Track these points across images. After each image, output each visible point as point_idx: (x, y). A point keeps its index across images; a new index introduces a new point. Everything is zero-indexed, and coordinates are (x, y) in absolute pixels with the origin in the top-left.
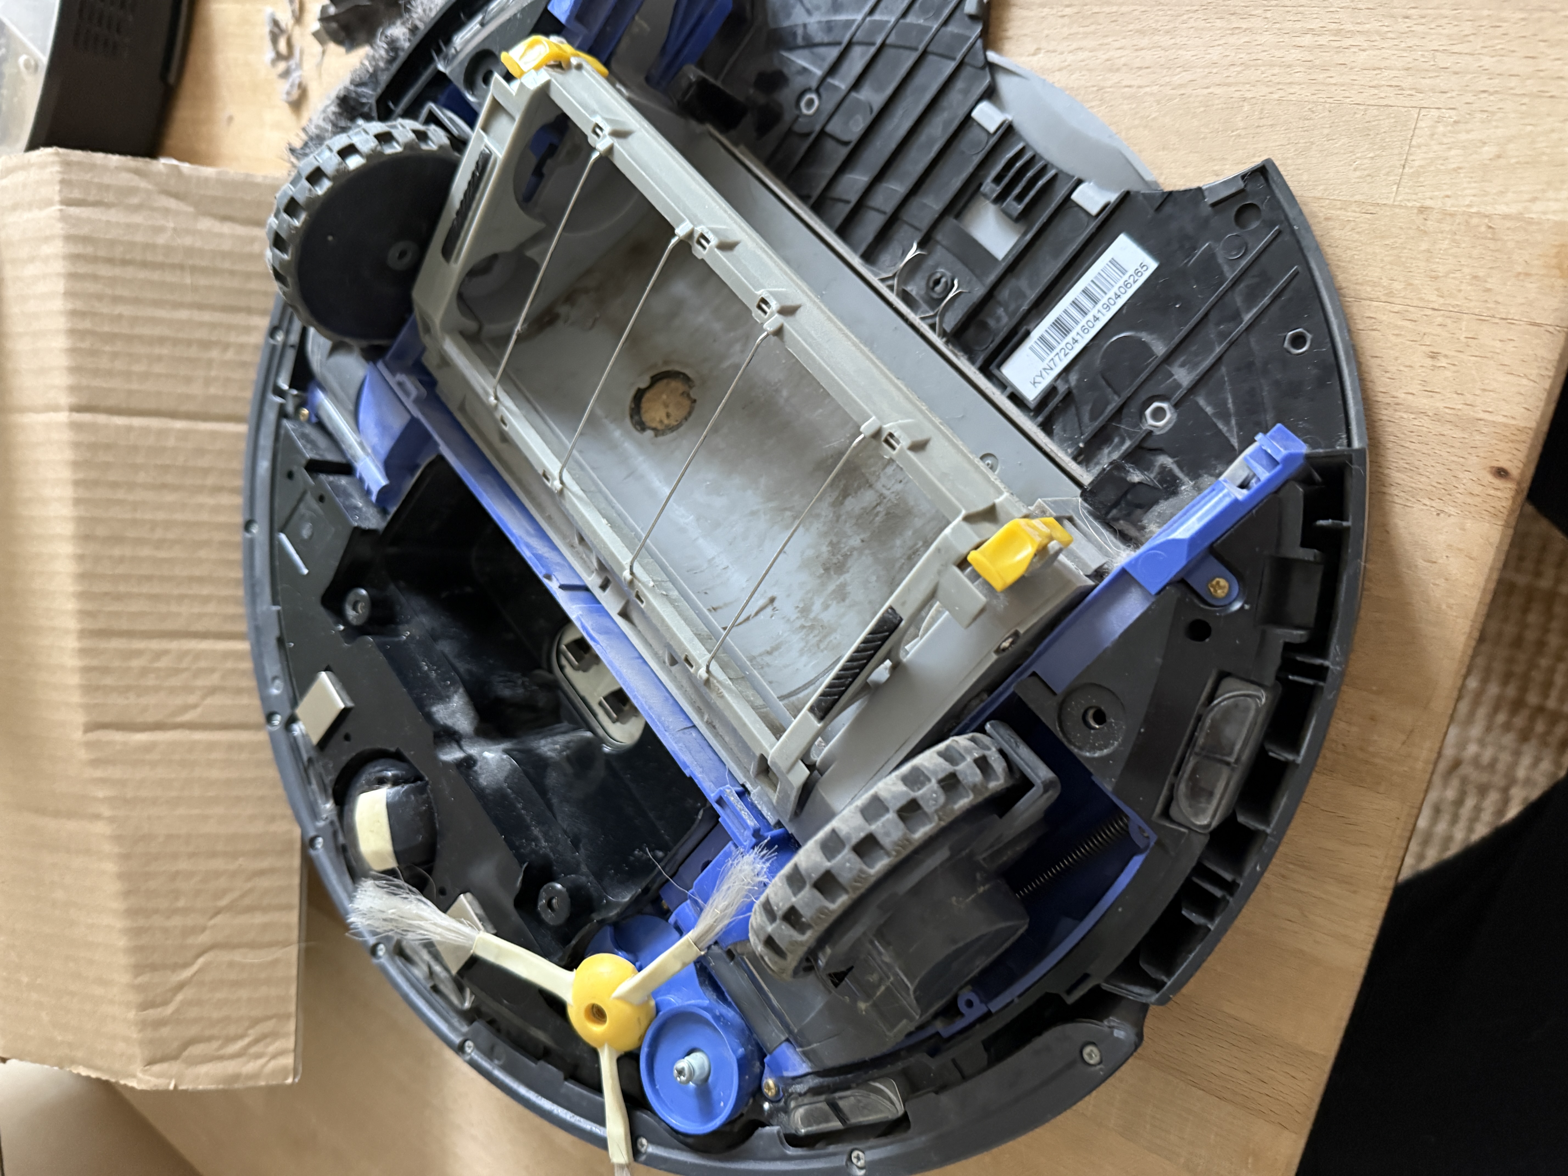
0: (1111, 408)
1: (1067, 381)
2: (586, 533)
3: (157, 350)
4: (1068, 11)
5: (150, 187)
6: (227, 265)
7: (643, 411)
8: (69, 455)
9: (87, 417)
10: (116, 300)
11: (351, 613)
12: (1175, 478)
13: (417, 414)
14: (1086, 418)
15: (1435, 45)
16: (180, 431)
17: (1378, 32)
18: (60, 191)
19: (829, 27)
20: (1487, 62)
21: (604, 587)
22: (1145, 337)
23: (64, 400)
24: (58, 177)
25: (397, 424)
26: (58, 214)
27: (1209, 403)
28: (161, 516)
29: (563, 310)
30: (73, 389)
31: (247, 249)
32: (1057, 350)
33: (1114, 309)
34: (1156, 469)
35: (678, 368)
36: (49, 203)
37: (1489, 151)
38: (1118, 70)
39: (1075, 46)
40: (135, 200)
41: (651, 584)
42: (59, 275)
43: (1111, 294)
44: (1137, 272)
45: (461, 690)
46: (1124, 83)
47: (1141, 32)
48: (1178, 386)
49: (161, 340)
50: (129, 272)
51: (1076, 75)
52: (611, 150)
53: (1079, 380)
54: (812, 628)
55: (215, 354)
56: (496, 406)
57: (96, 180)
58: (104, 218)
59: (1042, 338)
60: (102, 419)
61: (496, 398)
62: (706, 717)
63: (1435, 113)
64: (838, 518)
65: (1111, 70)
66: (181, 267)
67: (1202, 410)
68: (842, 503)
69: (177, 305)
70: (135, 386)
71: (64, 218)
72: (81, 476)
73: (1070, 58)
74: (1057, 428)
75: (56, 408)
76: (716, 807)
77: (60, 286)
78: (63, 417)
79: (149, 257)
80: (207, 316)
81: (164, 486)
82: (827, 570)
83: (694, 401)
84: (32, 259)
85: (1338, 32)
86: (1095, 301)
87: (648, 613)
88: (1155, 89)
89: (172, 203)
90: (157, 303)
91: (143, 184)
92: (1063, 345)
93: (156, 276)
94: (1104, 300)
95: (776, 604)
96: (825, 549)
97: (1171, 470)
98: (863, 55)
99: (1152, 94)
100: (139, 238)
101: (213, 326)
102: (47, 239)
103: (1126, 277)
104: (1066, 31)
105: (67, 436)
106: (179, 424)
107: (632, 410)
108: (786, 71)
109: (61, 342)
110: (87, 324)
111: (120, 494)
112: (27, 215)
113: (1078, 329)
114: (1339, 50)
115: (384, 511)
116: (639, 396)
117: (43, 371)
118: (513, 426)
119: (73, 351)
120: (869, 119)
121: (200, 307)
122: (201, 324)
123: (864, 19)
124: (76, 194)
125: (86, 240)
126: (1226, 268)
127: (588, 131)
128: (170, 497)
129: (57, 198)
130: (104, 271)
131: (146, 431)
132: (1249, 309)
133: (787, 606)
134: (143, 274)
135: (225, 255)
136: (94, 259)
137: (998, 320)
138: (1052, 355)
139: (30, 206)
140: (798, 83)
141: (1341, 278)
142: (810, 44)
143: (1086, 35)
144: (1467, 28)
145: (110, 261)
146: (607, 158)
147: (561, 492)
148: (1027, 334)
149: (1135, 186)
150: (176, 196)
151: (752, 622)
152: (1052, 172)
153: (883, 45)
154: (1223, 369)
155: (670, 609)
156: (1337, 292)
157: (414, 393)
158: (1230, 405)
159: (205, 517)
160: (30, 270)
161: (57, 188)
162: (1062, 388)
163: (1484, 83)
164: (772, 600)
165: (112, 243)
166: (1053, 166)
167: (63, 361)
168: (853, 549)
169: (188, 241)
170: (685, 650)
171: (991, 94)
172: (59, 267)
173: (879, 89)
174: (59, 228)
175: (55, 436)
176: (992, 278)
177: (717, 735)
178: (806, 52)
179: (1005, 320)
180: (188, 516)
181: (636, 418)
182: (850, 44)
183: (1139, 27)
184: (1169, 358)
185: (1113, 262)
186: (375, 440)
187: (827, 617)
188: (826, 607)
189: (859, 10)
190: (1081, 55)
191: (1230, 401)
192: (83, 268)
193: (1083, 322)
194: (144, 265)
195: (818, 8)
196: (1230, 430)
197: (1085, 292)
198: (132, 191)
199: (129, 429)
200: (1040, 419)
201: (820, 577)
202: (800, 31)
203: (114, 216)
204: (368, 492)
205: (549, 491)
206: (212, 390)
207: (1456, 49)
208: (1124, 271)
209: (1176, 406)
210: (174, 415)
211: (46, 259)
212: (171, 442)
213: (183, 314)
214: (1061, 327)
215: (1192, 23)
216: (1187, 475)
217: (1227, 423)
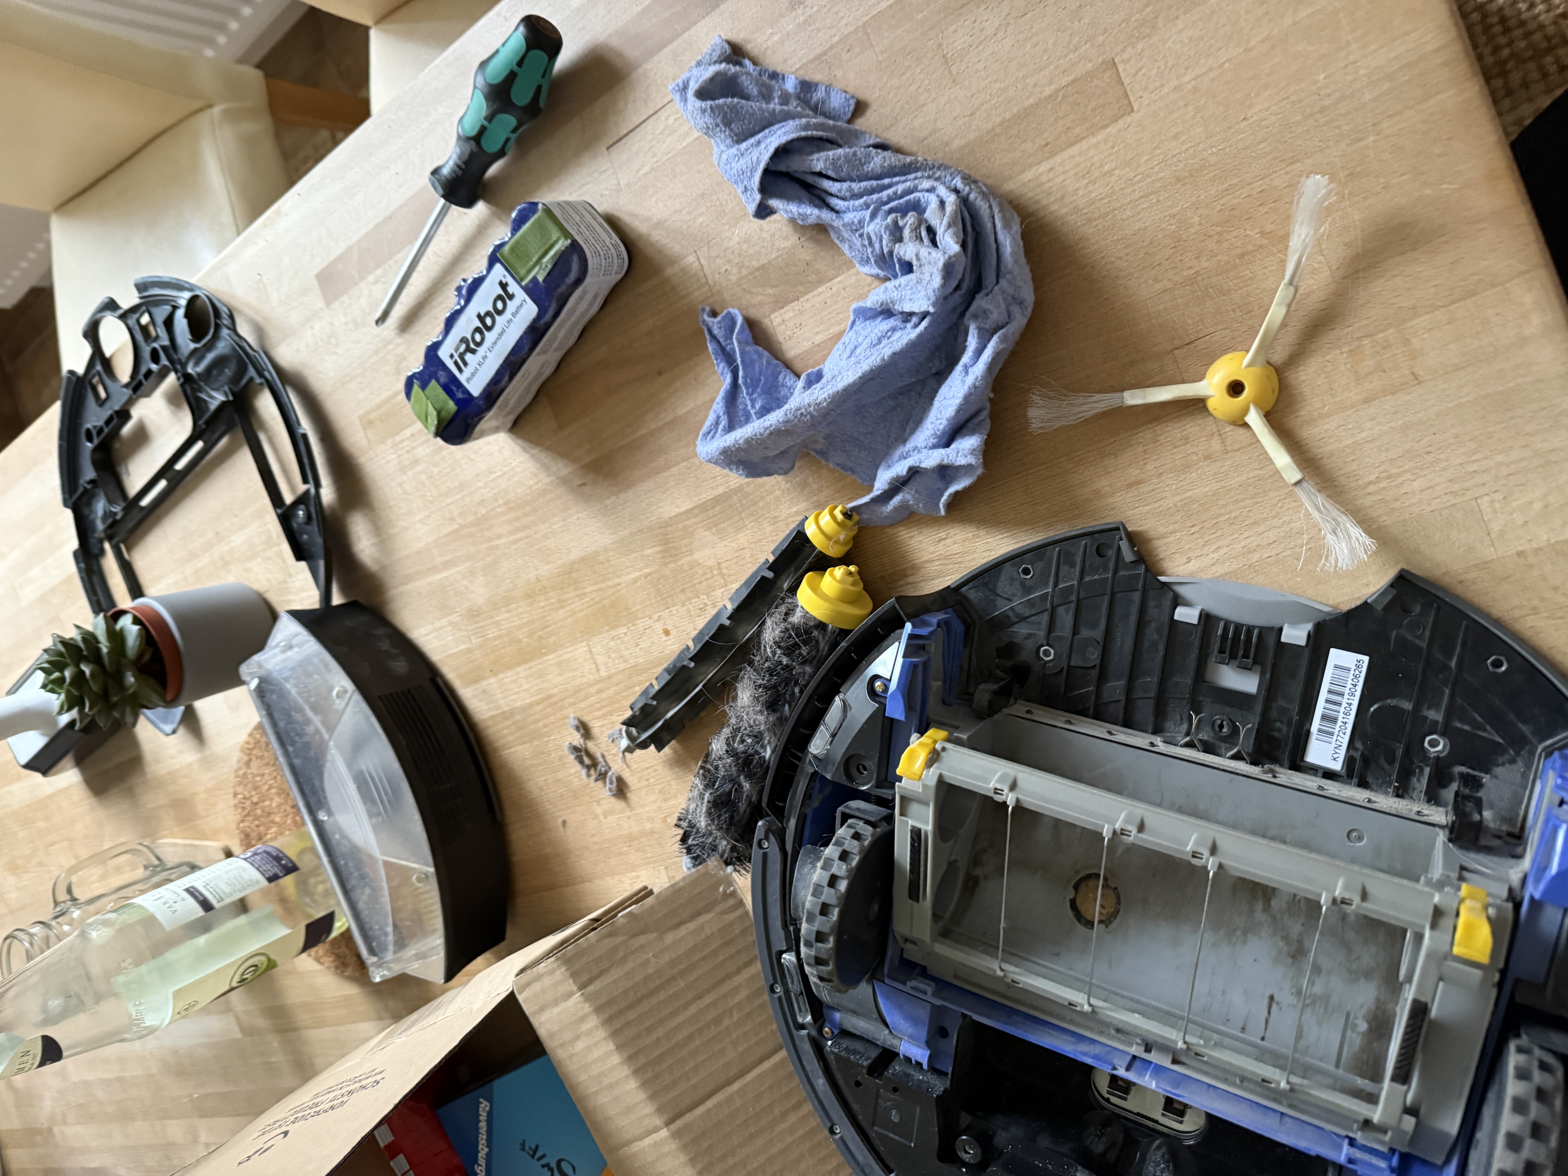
0: (1399, 753)
1: (1356, 749)
2: (1120, 1025)
3: (693, 1046)
4: (1194, 529)
5: (623, 938)
6: (698, 956)
7: (1083, 913)
8: (683, 1158)
9: (679, 1123)
10: (649, 1030)
11: (966, 1157)
12: (1474, 777)
13: (938, 1002)
14: (1386, 766)
15: (1459, 461)
16: (738, 1091)
17: (1417, 468)
18: (575, 982)
19: (1031, 603)
20: (1500, 458)
21: (1148, 1050)
22: (1392, 702)
23: (658, 1121)
24: (568, 974)
25: (924, 1013)
26: (582, 999)
27: (1464, 723)
28: (762, 1159)
29: (978, 871)
30: (660, 1111)
31: (703, 936)
32: (1336, 733)
33: (1358, 694)
34: (1457, 777)
35: (1088, 872)
36: (570, 994)
37: (1537, 506)
38: (1255, 550)
39: (1213, 547)
40: (621, 954)
41: (1202, 1042)
42: (605, 1038)
43: (1349, 686)
44: (1357, 666)
45: (1079, 1168)
46: (1265, 556)
47: (1255, 523)
48: (1436, 722)
49: (691, 1037)
50: (645, 1006)
51: (1227, 564)
52: (1018, 800)
53: (1364, 744)
54: (1314, 1002)
55: (727, 1022)
56: (1005, 976)
57: (591, 959)
58: (610, 980)
59: (1320, 730)
60: (689, 1117)
61: (1002, 970)
62: (1285, 1102)
63: (1486, 499)
64: (1274, 918)
65: (1249, 552)
66: (674, 978)
67: (1462, 730)
68: (1270, 906)
69: (686, 1006)
70: (694, 1081)
71: (587, 999)
72: (699, 1166)
73: (1216, 555)
74: (1370, 780)
75: (656, 1130)
76: (1351, 1166)
77: (611, 1046)
78: (664, 1133)
79: (651, 986)
80: (707, 1000)
81: (752, 1137)
82: (1293, 957)
83: (1116, 889)
84: (577, 1038)
85: (1389, 477)
86: (1342, 695)
87: (1211, 1061)
88: (1289, 552)
89: (642, 940)
90: (673, 1015)
91: (619, 939)
92: (1338, 728)
93: (662, 995)
94: (1347, 691)
95: (1276, 998)
96: (1281, 944)
97: (1468, 774)
98: (1067, 611)
99: (1289, 556)
100: (638, 978)
101: (714, 1003)
102: (583, 1019)
103: (1352, 672)
104: (1201, 542)
105: (673, 1145)
106: (736, 1086)
107: (1075, 916)
108: (1016, 640)
109: (632, 1084)
110: (642, 1060)
111: (731, 1161)
112: (556, 1010)
113: (1341, 715)
114: (1398, 486)
115: (941, 1073)
116: (1073, 904)
117: (629, 1110)
118: (1025, 983)
119: (644, 1085)
120: (1100, 648)
121: (699, 997)
122: (707, 1008)
123: (1054, 590)
124: (585, 977)
125: (609, 1003)
126: (1418, 642)
127: (991, 794)
128: (760, 1142)
129: (575, 988)
130: (631, 1015)
131: (719, 1105)
132: (1450, 659)
133: (1285, 997)
134: (654, 1001)
135: (693, 950)
136: (621, 1012)
137: (1280, 730)
138: (1335, 737)
139: (556, 1003)
140: (1030, 645)
141: (1496, 612)
142: (1023, 619)
143: (1218, 539)
144: (1473, 446)
145: (630, 1007)
146: (1019, 807)
147: (1093, 1011)
148: (1308, 733)
149: (1320, 618)
150: (642, 932)
151: (1271, 1021)
152: (1256, 632)
153: (1078, 600)
154: (1459, 700)
155: (1228, 1052)
156: (1498, 623)
157: (930, 990)
158: (1479, 719)
159: (789, 1139)
160: (580, 1046)
161: (571, 981)
162: (1357, 755)
163: (1505, 471)
164: (1272, 998)
165: (625, 992)
166: (1254, 627)
167: (642, 1096)
168: (1301, 934)
169: (667, 957)
170: (1259, 1075)
171: (1177, 601)
172: (601, 1034)
173: (1093, 626)
174: (587, 1008)
175: (666, 1149)
176: (1258, 708)
177: (1302, 1111)
178: (1022, 624)
179: (1285, 729)
180: (779, 1146)
181: (1083, 921)
182: (1053, 608)
183: (1251, 521)
184: (1417, 708)
185: (1336, 667)
186: (910, 1030)
187: (1318, 989)
188: (1312, 983)
189: (1046, 584)
190: (1222, 552)
191: (1477, 716)
192: (617, 1024)
193: (1342, 709)
194: (652, 993)
195: (1014, 595)
196: (1490, 733)
197: (1330, 692)
198: (615, 949)
199: (708, 1111)
200: (1355, 780)
201: (1293, 964)
202: (1010, 613)
203: (615, 974)
204: (919, 1064)
205: (1082, 1013)
206: (741, 1049)
207: (1474, 458)
208: (1349, 670)
209: (1443, 734)
210: (728, 1083)
211: (589, 1032)
212: (738, 1102)
213: (693, 1009)
214: (1328, 718)
215: (1286, 507)
216: (1481, 771)
217: (1485, 730)
